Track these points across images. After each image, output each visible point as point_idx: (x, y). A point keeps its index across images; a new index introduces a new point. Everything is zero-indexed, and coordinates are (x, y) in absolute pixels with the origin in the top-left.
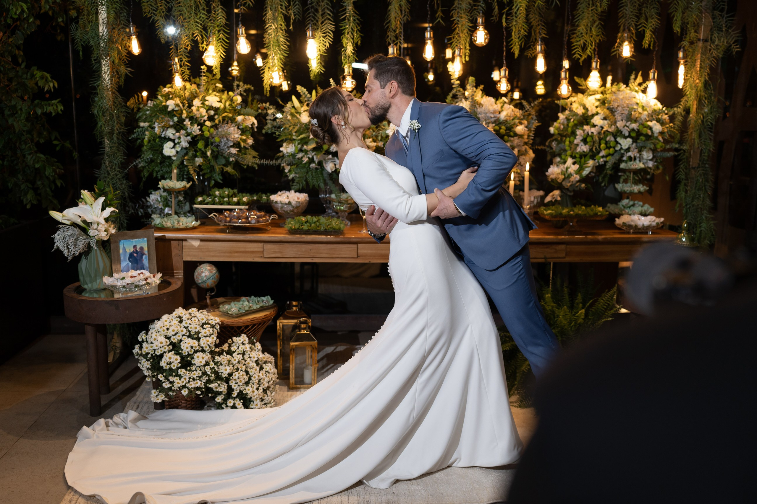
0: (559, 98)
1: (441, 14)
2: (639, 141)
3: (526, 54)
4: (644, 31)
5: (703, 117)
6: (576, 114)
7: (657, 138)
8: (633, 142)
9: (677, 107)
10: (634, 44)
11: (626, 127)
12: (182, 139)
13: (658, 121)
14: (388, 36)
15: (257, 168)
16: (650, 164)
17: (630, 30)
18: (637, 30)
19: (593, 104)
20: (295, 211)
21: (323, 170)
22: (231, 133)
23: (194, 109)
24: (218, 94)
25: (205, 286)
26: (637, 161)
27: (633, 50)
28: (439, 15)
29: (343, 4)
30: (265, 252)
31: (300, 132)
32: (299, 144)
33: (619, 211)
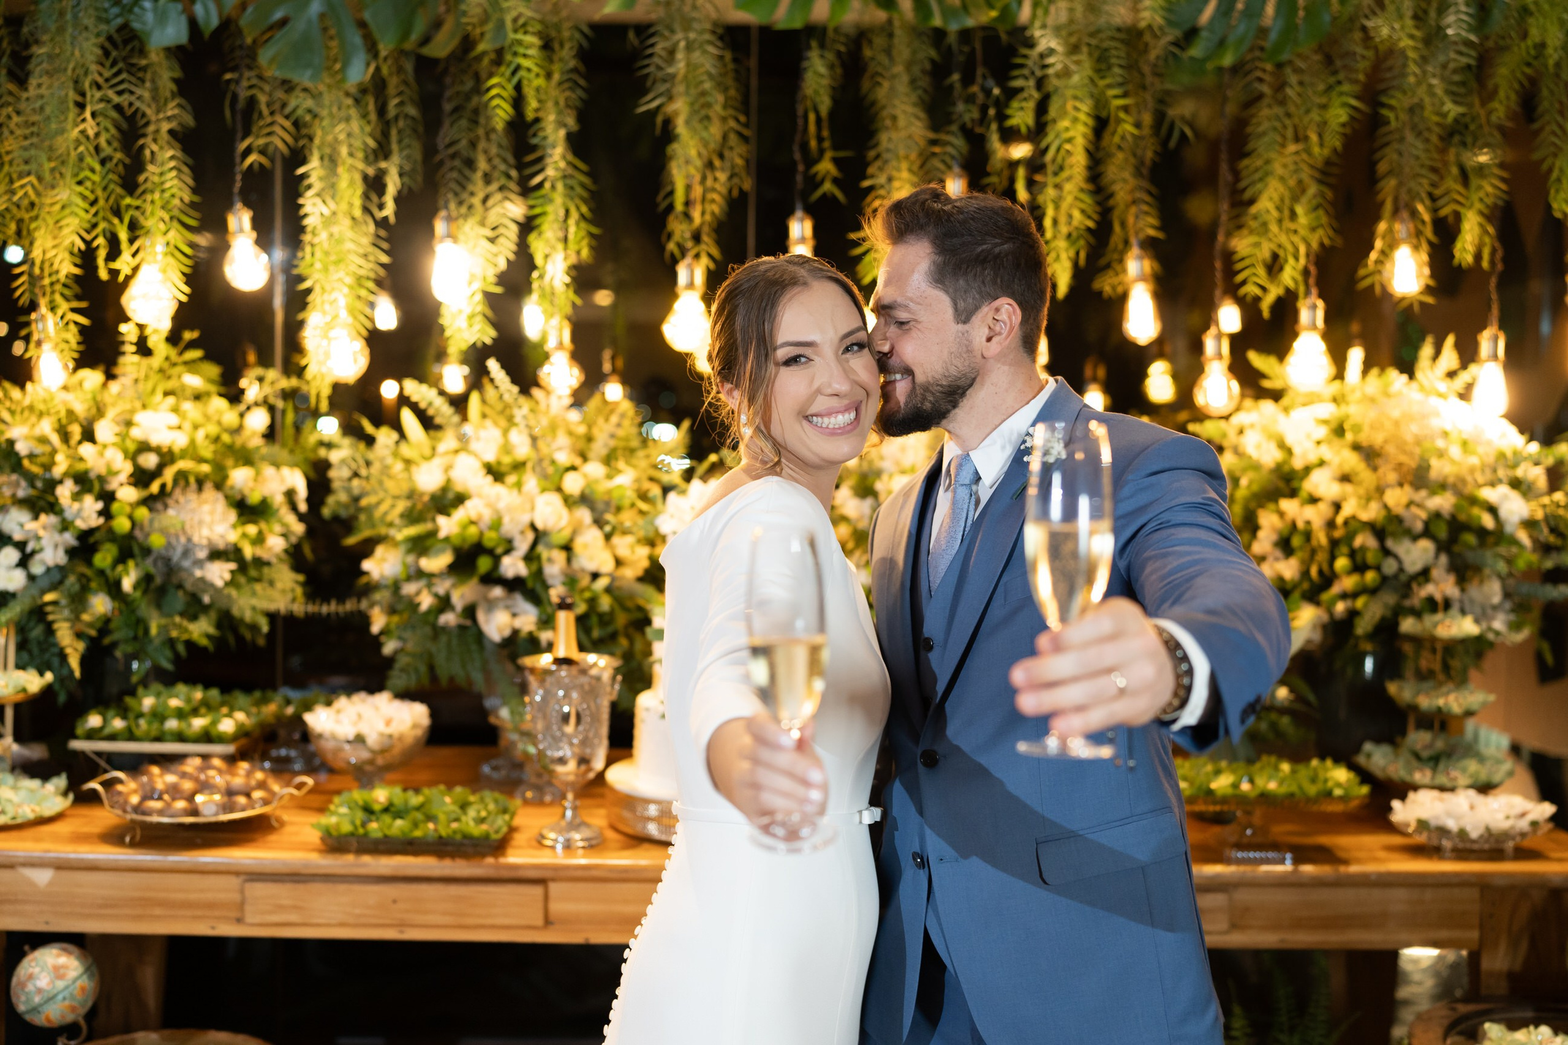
0: (1200, 416)
1: (834, 172)
2: (1457, 548)
3: (1097, 285)
4: (1457, 215)
6: (1256, 466)
7: (1514, 541)
8: (1438, 552)
11: (1413, 508)
12: (44, 542)
13: (1516, 484)
14: (670, 236)
15: (264, 628)
16: (1499, 623)
17: (1414, 214)
18: (1435, 211)
19: (1308, 436)
20: (380, 761)
21: (480, 635)
22: (201, 523)
23: (86, 449)
24: (188, 406)
25: (39, 1020)
26: (1454, 611)
27: (1427, 271)
28: (828, 172)
29: (534, 141)
30: (248, 908)
31: (411, 517)
32: (408, 552)
33: (1402, 773)
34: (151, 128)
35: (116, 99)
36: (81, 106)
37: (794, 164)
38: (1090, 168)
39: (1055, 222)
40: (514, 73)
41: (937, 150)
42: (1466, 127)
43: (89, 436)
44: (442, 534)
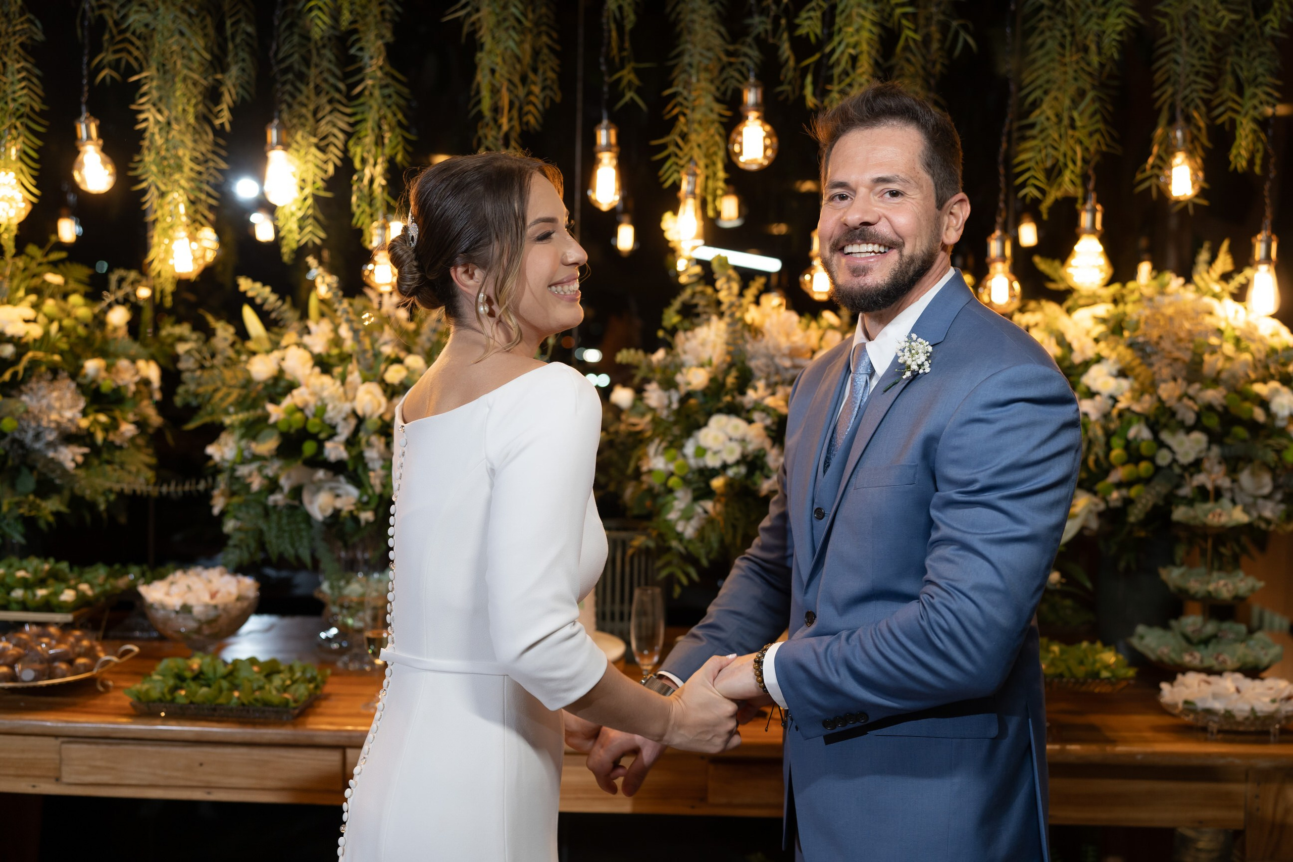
1: (636, 82)
2: (1228, 441)
4: (1233, 122)
7: (1284, 433)
8: (1211, 443)
11: (1186, 401)
13: (1287, 379)
16: (1269, 510)
17: (1188, 119)
18: (1211, 119)
19: (1088, 333)
20: (206, 631)
21: (306, 515)
22: (49, 408)
24: (48, 303)
26: (1226, 502)
27: (1200, 176)
28: (630, 81)
29: (354, 52)
30: (65, 769)
31: (242, 404)
32: (243, 437)
33: (1173, 656)
37: (602, 71)
41: (733, 60)
42: (1241, 37)
44: (272, 420)
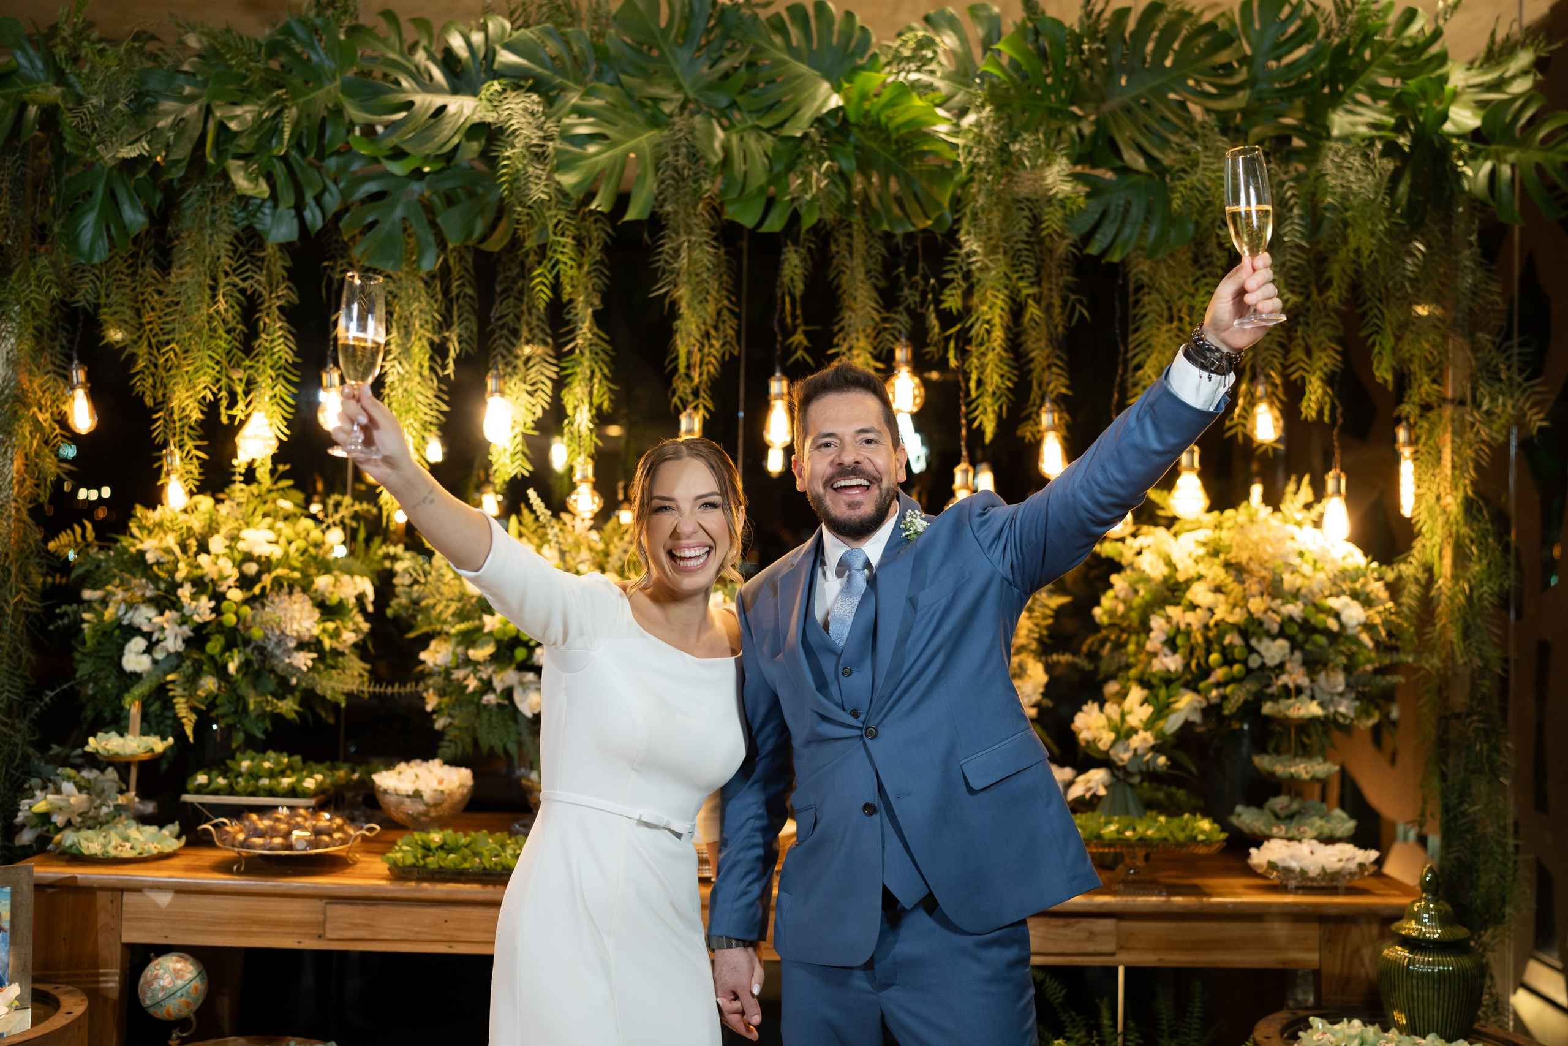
1: (805, 342)
2: (1308, 647)
3: (1019, 433)
4: (1303, 378)
5: (1471, 589)
6: (1147, 580)
7: (1355, 640)
8: (1292, 650)
9: (1405, 561)
10: (1281, 411)
11: (1270, 613)
12: (167, 633)
13: (1355, 595)
14: (674, 392)
15: (343, 705)
16: (1345, 707)
17: (1268, 377)
18: (1285, 377)
19: (1190, 555)
20: (433, 813)
21: (516, 710)
22: (292, 618)
23: (203, 559)
24: (280, 525)
25: (160, 1013)
26: (1304, 698)
27: (1281, 423)
28: (800, 343)
29: (568, 317)
30: (328, 925)
31: (461, 615)
32: (459, 644)
33: (1263, 828)
34: (266, 305)
35: (242, 285)
36: (213, 289)
37: (775, 334)
38: (1008, 339)
39: (980, 383)
40: (554, 266)
41: (887, 325)
43: (203, 548)
44: (487, 630)
